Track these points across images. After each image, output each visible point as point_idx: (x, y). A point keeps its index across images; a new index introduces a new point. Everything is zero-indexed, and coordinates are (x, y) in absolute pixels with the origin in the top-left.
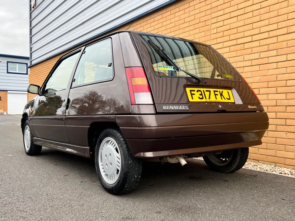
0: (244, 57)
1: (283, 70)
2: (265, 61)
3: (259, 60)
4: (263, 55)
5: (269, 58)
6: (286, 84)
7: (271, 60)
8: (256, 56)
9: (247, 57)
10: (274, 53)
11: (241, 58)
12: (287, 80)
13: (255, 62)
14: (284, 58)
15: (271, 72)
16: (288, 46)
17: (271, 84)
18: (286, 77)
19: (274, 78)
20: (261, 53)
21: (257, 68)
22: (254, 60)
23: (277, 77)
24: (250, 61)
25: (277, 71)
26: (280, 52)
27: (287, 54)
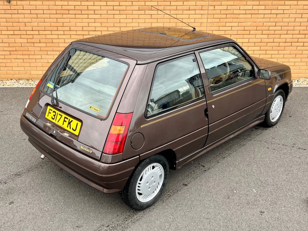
0: (240, 7)
1: (268, 20)
2: (256, 12)
3: (252, 10)
4: (255, 7)
5: (259, 10)
6: (269, 29)
7: (260, 12)
8: (250, 7)
9: (242, 7)
10: (263, 7)
11: (238, 7)
12: (269, 26)
13: (248, 12)
14: (269, 12)
15: (259, 20)
16: (273, 4)
17: (259, 28)
18: (269, 24)
19: (261, 24)
20: (253, 6)
21: (249, 16)
22: (248, 10)
23: (263, 24)
24: (245, 11)
25: (264, 20)
26: (267, 7)
27: (271, 10)
